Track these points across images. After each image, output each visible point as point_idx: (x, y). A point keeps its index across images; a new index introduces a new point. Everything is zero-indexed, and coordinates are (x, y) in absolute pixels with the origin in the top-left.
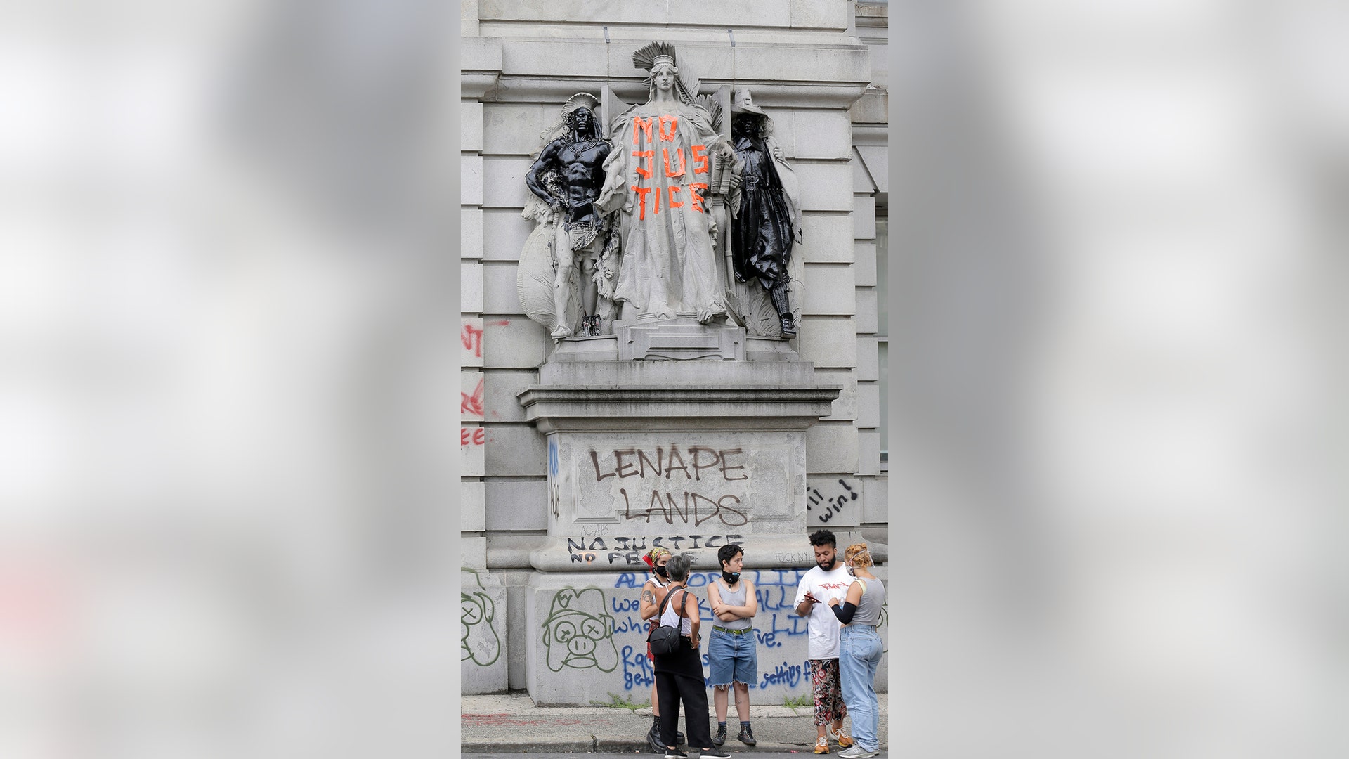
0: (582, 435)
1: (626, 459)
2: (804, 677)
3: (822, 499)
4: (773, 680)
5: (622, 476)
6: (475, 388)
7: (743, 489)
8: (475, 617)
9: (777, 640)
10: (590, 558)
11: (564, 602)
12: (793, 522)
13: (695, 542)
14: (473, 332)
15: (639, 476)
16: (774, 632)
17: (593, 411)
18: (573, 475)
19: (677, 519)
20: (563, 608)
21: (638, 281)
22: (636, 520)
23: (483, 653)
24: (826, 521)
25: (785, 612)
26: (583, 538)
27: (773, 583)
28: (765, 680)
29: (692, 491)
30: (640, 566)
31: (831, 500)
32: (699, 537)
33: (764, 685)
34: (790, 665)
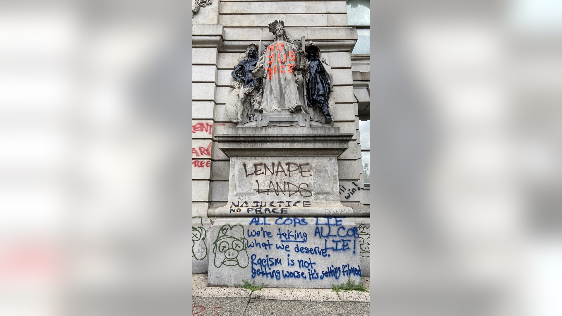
0: (240, 158)
1: (259, 168)
2: (343, 273)
3: (346, 189)
4: (326, 275)
5: (256, 175)
6: (208, 145)
7: (310, 181)
8: (197, 238)
9: (328, 253)
10: (239, 210)
11: (224, 232)
12: (333, 196)
13: (289, 204)
14: (209, 125)
15: (264, 174)
16: (326, 249)
17: (243, 146)
18: (236, 174)
19: (280, 193)
20: (223, 235)
21: (269, 103)
22: (262, 194)
23: (199, 254)
24: (347, 199)
25: (331, 239)
26: (239, 202)
27: (324, 223)
28: (323, 275)
29: (287, 181)
30: (262, 214)
31: (349, 190)
32: (291, 202)
33: (322, 277)
34: (335, 267)
